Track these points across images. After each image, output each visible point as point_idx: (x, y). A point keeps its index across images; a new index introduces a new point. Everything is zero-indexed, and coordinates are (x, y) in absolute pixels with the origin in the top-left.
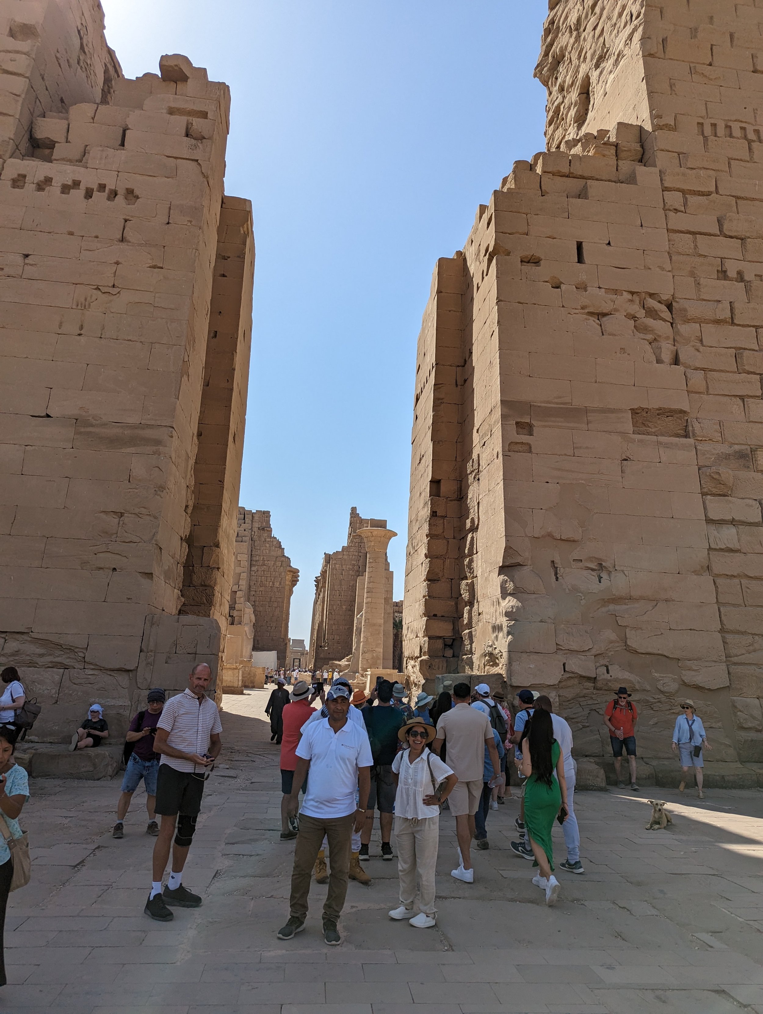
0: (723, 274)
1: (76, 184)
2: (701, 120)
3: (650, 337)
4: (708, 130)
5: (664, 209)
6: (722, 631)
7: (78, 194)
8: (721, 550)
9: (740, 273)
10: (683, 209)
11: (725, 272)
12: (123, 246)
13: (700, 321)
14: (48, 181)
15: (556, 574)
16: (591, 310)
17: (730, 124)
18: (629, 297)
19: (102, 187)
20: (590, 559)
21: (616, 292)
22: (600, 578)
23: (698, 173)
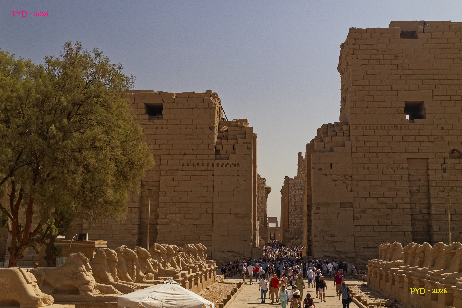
0: (364, 168)
1: (228, 164)
2: (363, 125)
3: (346, 185)
4: (364, 128)
5: (351, 152)
6: (355, 247)
7: (229, 166)
8: (356, 231)
9: (368, 167)
10: (356, 152)
11: (364, 167)
12: (238, 177)
13: (357, 180)
14: (223, 164)
15: (324, 238)
16: (333, 180)
17: (370, 125)
18: (342, 176)
19: (233, 164)
20: (330, 234)
21: (339, 175)
22: (332, 238)
23: (361, 142)
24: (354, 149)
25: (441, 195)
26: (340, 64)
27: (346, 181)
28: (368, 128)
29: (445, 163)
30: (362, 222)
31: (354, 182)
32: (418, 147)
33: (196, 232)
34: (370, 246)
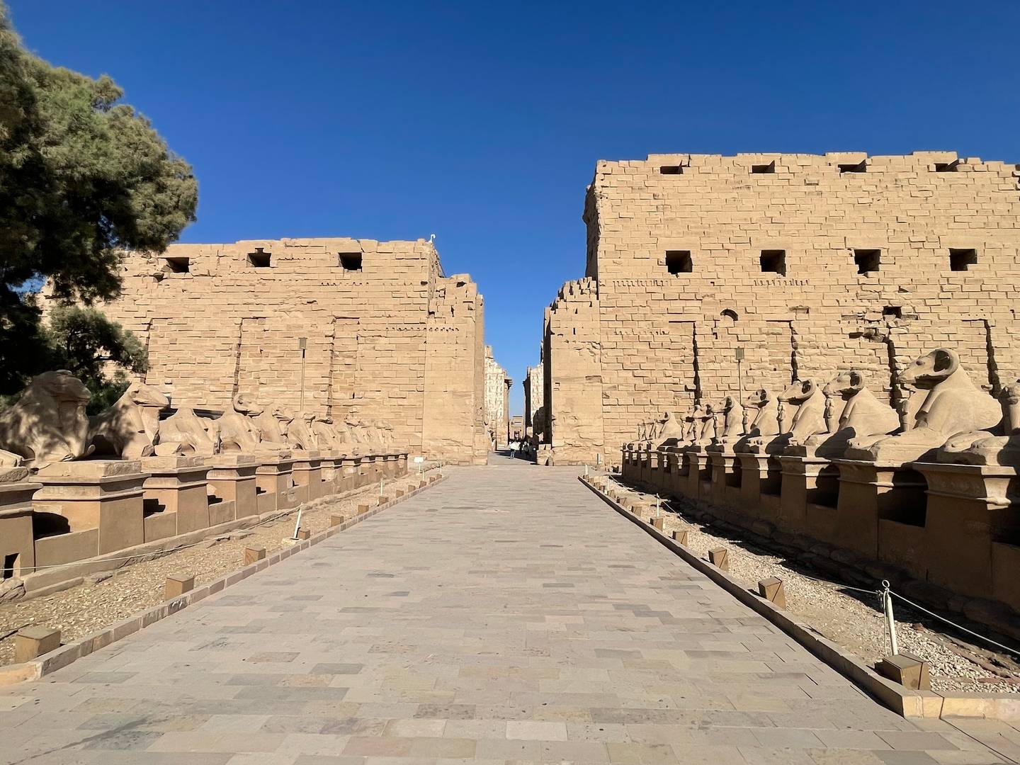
1: (444, 328)
2: (614, 281)
3: (593, 355)
4: (616, 284)
5: (600, 314)
6: (604, 432)
7: (445, 331)
8: (606, 412)
9: (621, 332)
10: (606, 313)
11: (616, 332)
12: (457, 345)
13: (607, 348)
14: (437, 328)
15: (564, 420)
16: (577, 348)
17: (623, 280)
18: (588, 343)
19: (450, 328)
20: (573, 417)
21: (584, 342)
22: (575, 421)
23: (611, 301)
24: (603, 310)
25: (711, 366)
26: (586, 211)
27: (594, 350)
28: (621, 284)
29: (715, 327)
30: (612, 401)
31: (603, 351)
32: (683, 307)
33: (403, 414)
34: (622, 431)
